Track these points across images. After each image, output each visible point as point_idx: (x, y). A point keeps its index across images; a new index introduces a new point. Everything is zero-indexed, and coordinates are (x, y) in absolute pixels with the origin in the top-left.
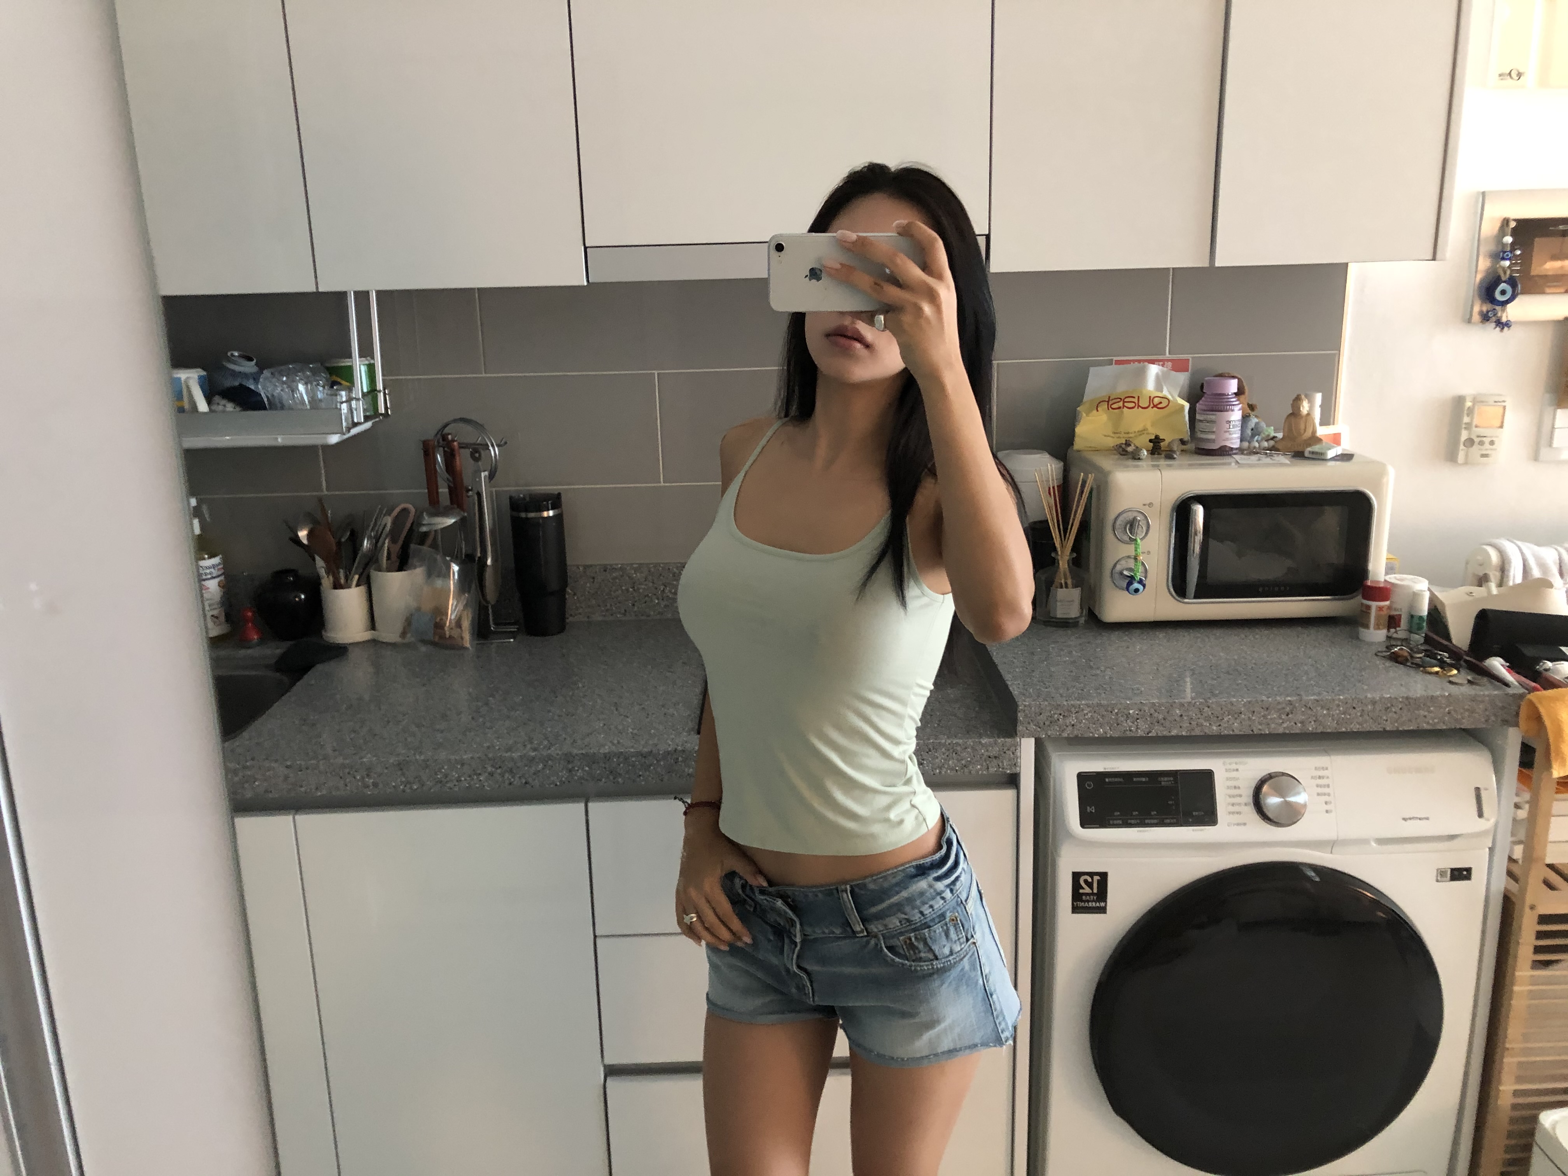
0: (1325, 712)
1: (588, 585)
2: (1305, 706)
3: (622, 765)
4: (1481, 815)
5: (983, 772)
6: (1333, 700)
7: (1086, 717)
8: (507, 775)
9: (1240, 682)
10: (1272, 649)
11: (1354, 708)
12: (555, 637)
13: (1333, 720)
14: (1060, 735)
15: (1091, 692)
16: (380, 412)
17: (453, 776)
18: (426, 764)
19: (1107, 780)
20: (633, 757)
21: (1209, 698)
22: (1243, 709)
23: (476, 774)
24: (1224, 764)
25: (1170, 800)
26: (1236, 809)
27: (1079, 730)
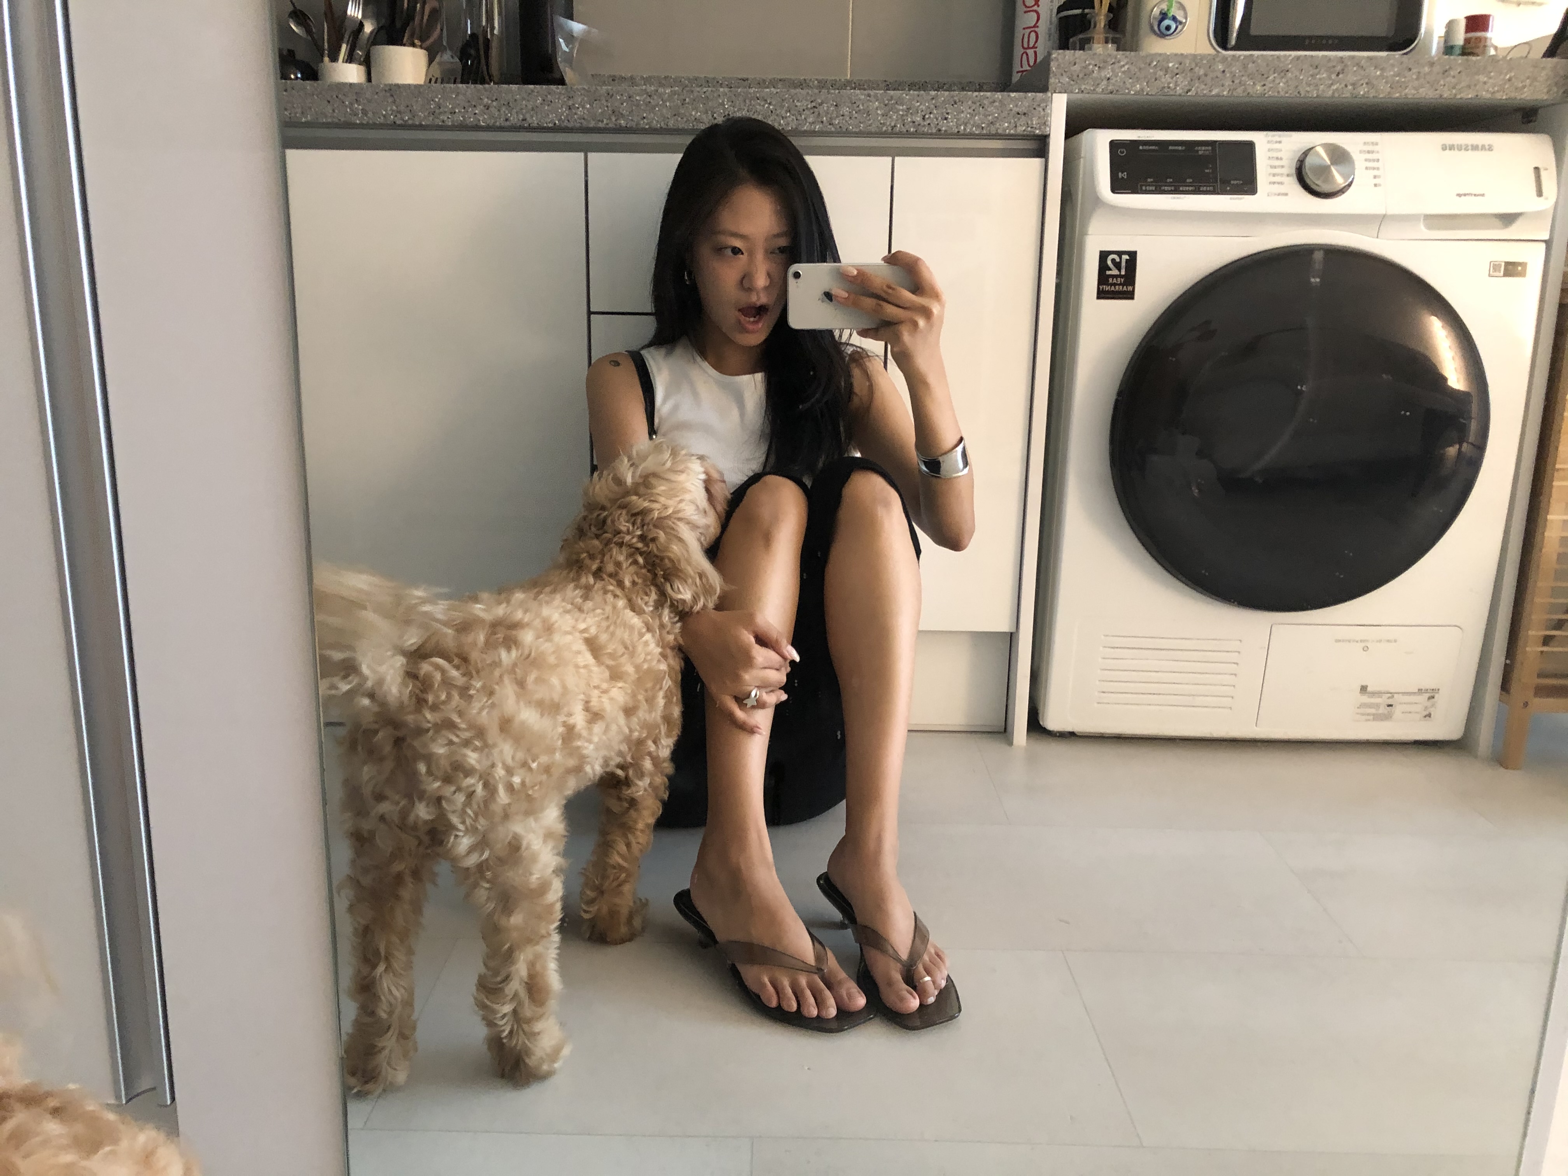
0: (1378, 73)
2: (1358, 64)
3: (625, 104)
4: (1540, 193)
5: (1010, 130)
7: (1123, 69)
8: (504, 109)
11: (1410, 69)
13: (1386, 83)
14: (1094, 90)
19: (1141, 148)
20: (638, 95)
22: (1290, 66)
23: (470, 106)
24: (1266, 135)
25: (1207, 169)
26: (1278, 179)
27: (1114, 85)
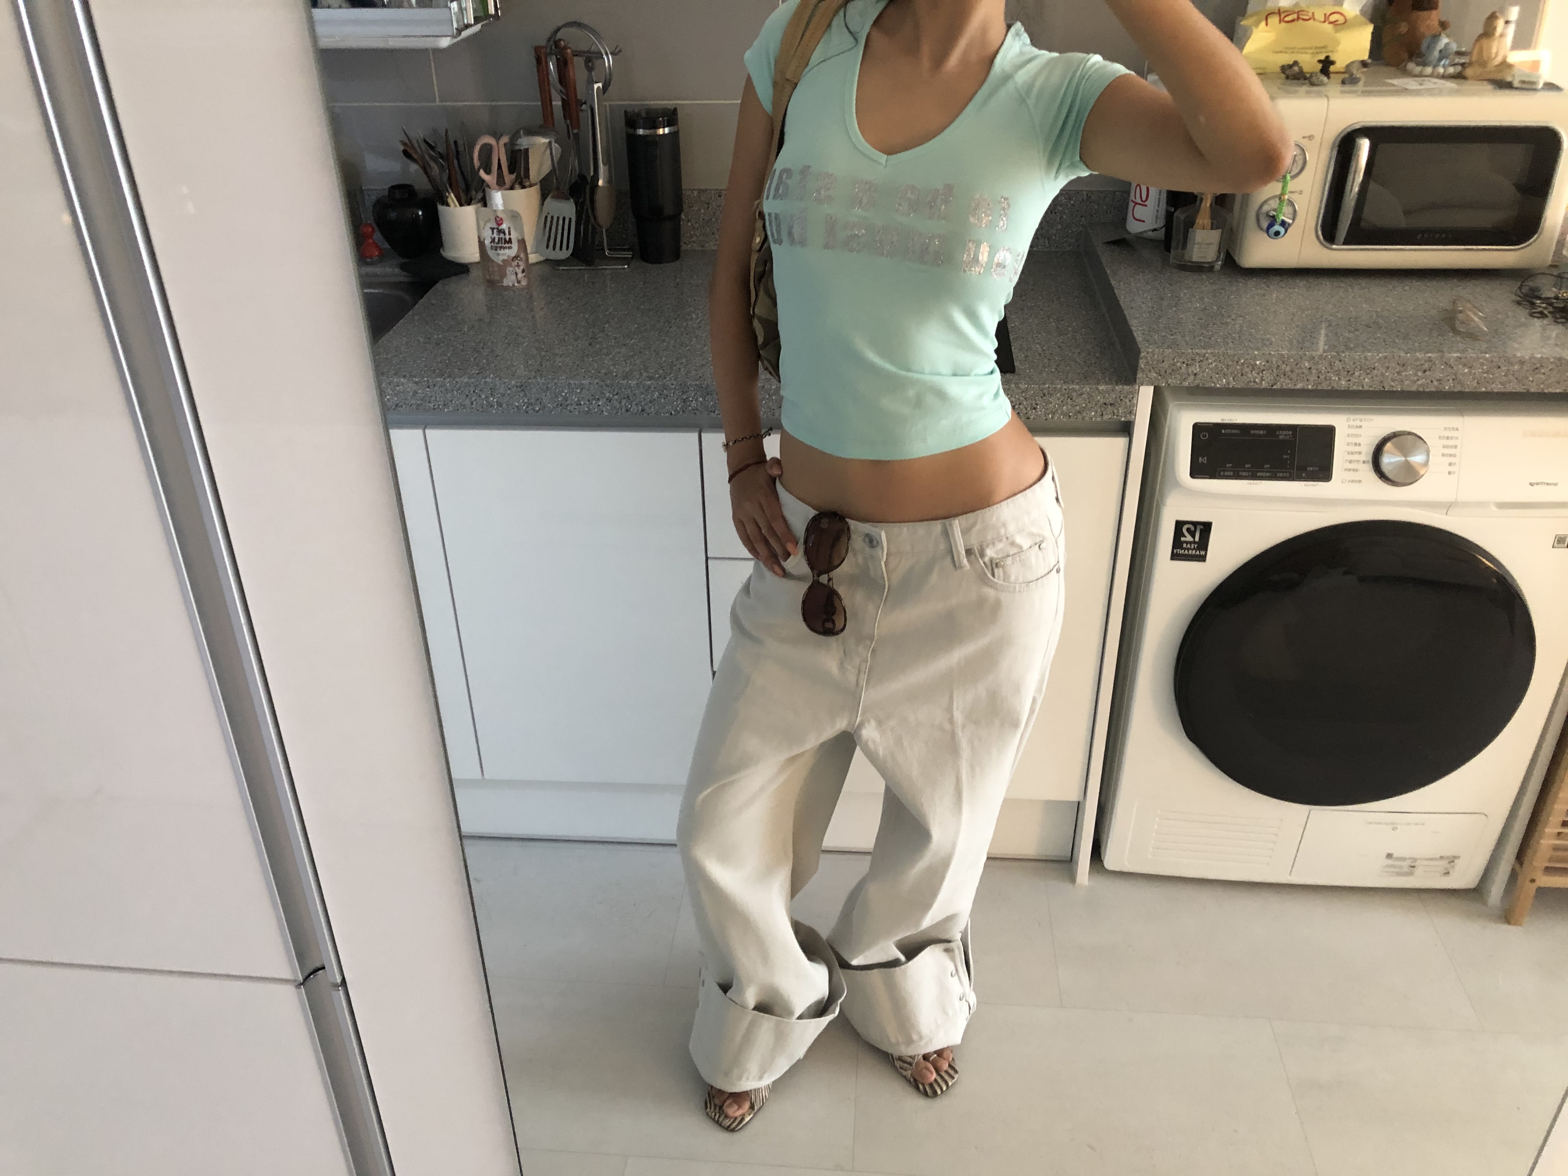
0: (1466, 370)
1: (703, 211)
2: (1446, 363)
5: (1096, 418)
6: (1478, 358)
7: (1210, 366)
8: (624, 402)
9: (1379, 335)
10: (1420, 302)
11: (1499, 367)
12: (668, 265)
13: (1474, 379)
14: (1181, 384)
15: (1219, 340)
16: (490, 13)
17: (572, 400)
18: (547, 387)
19: (1223, 431)
21: (1343, 352)
22: (1377, 365)
23: (593, 400)
24: (1348, 420)
25: (1286, 455)
26: (1353, 466)
27: (1201, 380)
